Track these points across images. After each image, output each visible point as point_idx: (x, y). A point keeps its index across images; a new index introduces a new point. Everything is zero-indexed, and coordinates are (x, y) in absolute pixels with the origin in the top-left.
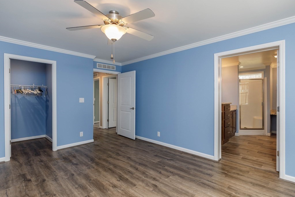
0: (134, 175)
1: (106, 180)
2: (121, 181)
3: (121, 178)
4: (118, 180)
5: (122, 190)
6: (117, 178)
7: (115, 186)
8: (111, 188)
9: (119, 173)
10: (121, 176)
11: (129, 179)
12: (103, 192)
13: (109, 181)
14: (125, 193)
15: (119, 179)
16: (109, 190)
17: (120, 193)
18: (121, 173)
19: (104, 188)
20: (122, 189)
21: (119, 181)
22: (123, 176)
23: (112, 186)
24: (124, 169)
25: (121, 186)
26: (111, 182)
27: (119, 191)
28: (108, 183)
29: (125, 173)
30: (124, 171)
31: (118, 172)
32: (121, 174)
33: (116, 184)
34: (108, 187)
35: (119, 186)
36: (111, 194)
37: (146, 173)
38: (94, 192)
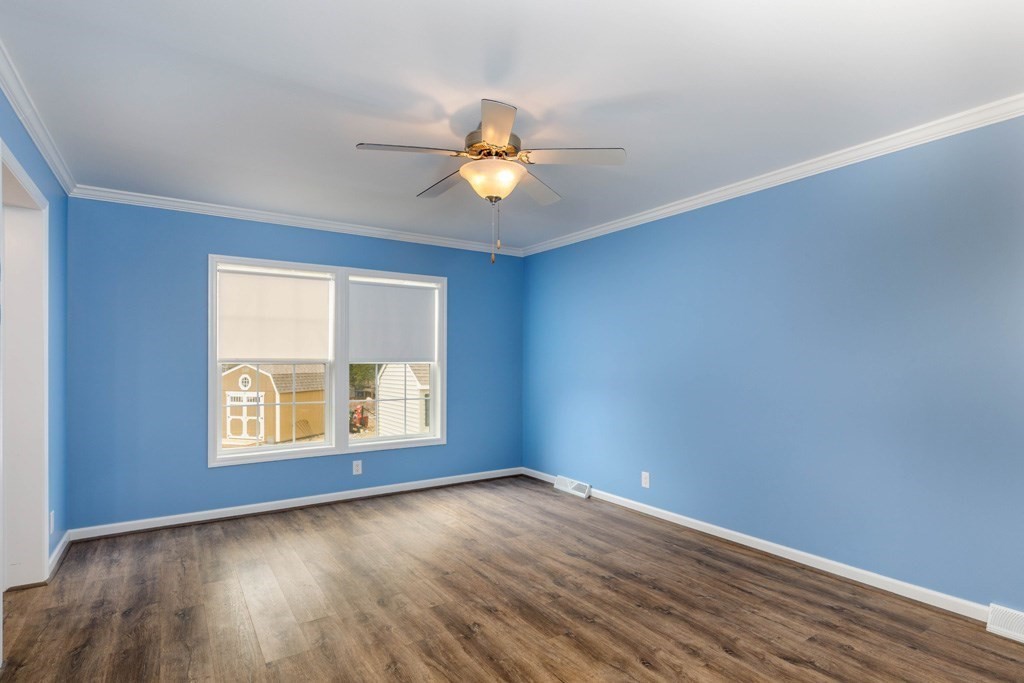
0: (419, 637)
1: (515, 629)
2: (468, 622)
3: (466, 631)
4: (479, 625)
5: (472, 600)
6: (482, 633)
7: (491, 611)
8: (500, 607)
9: (469, 653)
10: (466, 637)
11: (441, 626)
12: (520, 601)
13: (508, 625)
14: (467, 595)
15: (476, 629)
16: (507, 604)
17: (478, 596)
18: (462, 651)
19: (520, 609)
20: (472, 604)
21: (475, 624)
22: (459, 639)
23: (497, 611)
24: (446, 667)
25: (473, 610)
26: (500, 623)
27: (480, 600)
28: (508, 621)
29: (447, 649)
30: (449, 658)
31: (471, 656)
32: (464, 649)
33: (486, 617)
34: (508, 611)
35: (478, 611)
36: (500, 597)
37: (370, 642)
38: (544, 603)
